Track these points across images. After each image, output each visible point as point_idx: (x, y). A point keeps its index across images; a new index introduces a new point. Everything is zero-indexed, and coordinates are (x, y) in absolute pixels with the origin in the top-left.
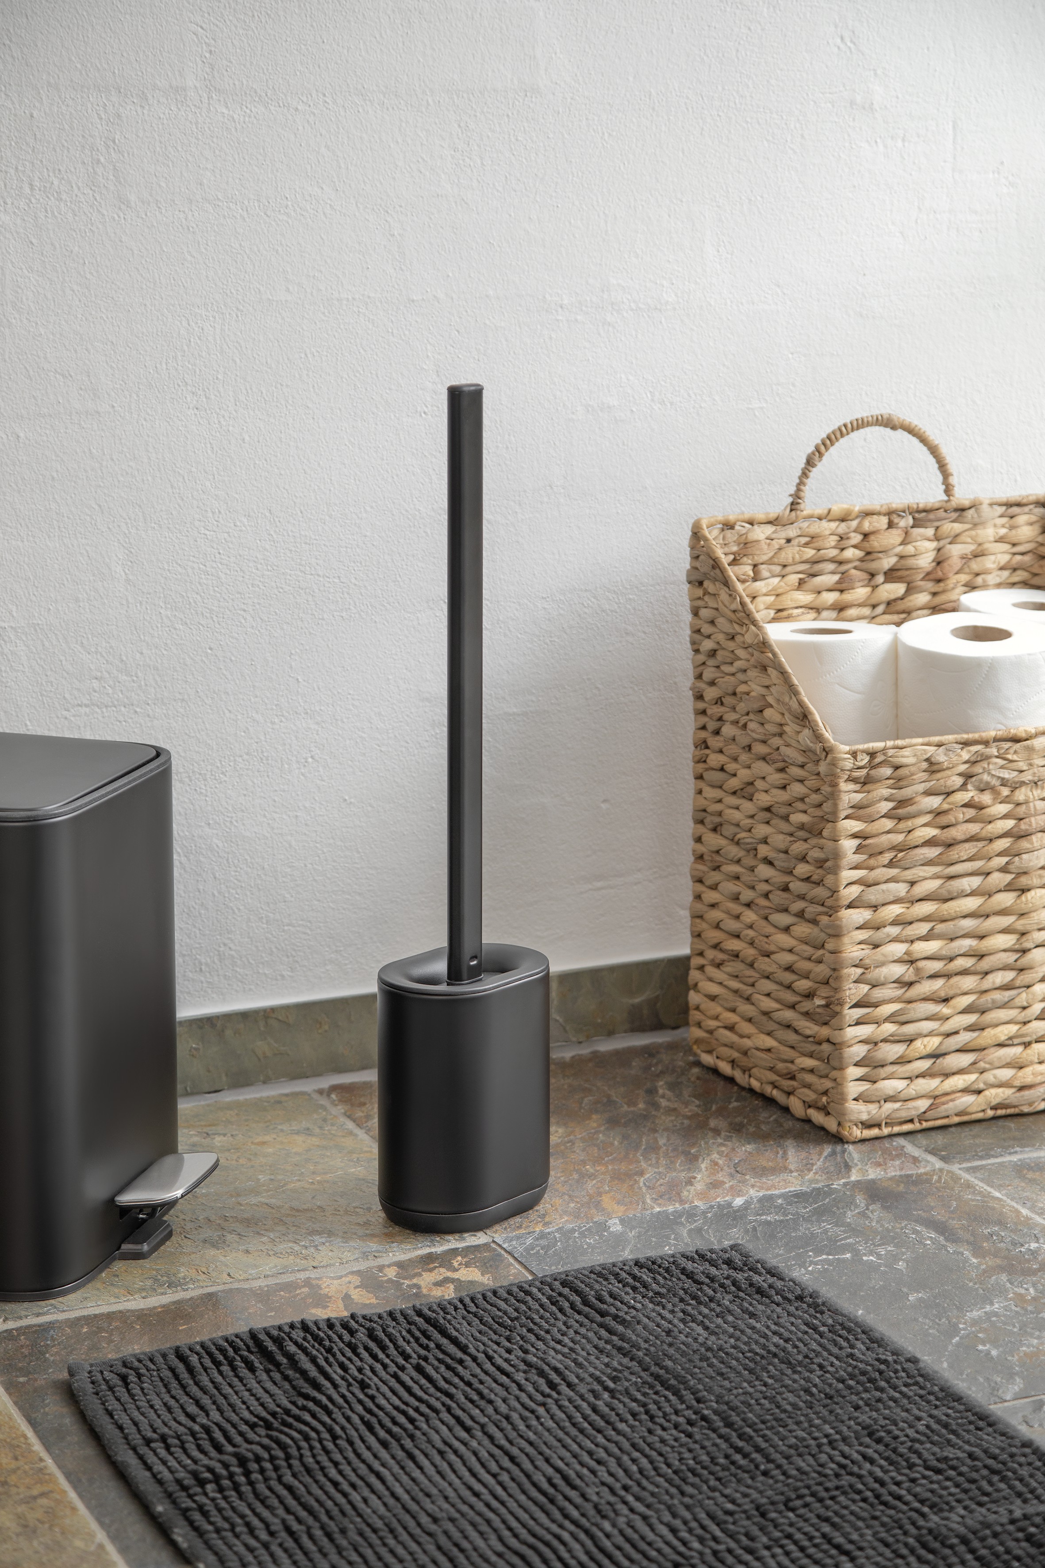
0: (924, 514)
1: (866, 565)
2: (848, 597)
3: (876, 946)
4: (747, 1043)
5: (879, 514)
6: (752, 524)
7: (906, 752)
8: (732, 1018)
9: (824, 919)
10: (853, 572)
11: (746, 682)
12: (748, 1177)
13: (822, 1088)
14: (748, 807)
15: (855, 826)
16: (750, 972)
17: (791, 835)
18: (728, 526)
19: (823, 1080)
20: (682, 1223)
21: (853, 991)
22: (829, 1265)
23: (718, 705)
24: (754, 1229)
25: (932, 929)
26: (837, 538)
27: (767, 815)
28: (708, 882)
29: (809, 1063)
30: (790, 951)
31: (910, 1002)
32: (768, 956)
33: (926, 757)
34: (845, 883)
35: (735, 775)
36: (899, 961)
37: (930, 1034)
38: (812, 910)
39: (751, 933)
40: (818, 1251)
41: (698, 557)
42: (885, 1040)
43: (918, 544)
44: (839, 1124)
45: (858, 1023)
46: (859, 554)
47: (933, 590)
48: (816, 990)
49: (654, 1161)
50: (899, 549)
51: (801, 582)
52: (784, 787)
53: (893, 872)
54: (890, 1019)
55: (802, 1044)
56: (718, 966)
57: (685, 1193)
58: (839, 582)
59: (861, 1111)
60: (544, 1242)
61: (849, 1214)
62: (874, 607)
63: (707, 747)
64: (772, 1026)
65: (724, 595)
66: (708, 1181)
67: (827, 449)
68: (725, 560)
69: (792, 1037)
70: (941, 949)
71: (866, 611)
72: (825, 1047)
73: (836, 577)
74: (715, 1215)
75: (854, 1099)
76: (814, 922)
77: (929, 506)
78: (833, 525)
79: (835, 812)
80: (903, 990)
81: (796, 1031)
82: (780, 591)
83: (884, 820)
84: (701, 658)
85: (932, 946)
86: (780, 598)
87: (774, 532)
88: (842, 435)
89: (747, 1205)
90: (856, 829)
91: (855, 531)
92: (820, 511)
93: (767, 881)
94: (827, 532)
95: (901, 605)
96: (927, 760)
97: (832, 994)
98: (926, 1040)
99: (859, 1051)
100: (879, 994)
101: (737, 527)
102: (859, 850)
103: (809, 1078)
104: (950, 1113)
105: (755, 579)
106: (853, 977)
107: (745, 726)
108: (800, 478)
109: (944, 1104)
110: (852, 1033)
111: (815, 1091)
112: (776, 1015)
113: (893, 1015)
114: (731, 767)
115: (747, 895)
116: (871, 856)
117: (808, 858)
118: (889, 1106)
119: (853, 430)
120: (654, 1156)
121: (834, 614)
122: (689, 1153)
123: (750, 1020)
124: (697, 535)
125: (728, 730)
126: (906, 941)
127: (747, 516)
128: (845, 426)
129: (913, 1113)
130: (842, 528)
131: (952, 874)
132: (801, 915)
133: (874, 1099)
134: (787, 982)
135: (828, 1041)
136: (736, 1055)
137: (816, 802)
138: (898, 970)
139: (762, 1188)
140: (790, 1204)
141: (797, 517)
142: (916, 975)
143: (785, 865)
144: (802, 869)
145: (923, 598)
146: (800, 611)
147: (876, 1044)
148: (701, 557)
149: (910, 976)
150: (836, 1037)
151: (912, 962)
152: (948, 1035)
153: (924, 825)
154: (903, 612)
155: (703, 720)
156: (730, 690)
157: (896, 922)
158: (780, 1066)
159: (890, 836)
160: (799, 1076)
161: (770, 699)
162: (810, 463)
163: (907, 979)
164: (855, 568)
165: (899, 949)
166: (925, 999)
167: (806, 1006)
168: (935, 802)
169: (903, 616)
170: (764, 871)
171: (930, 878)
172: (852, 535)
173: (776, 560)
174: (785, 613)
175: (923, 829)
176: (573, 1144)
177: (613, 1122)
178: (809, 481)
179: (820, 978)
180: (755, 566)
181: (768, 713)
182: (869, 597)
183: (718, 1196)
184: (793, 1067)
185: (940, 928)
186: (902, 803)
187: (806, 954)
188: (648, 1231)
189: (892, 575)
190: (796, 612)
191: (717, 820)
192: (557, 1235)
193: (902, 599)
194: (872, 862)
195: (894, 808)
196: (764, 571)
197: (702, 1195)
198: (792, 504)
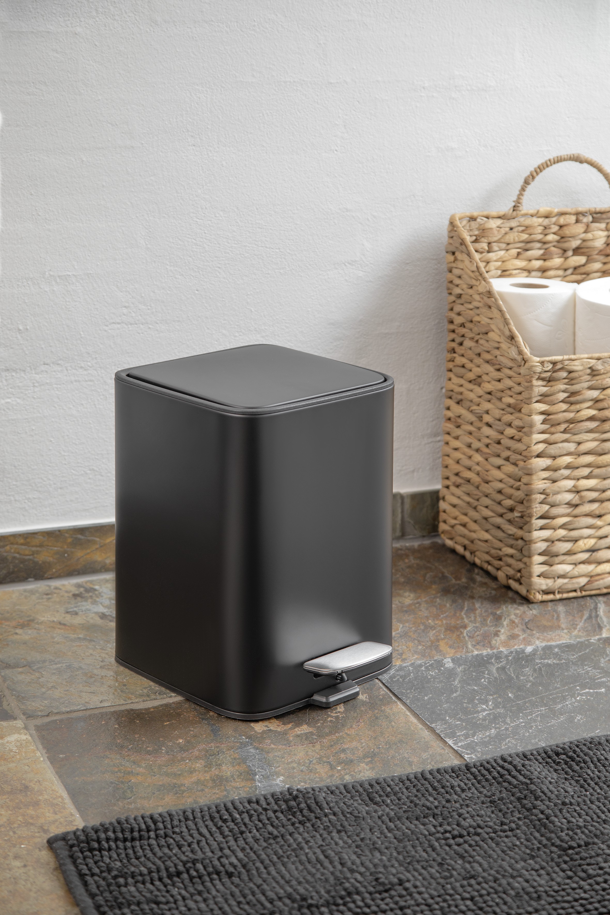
0: (599, 215)
1: (560, 245)
2: (548, 264)
3: (554, 481)
4: (474, 535)
5: (570, 214)
6: (487, 218)
7: (576, 363)
8: (465, 519)
9: (521, 464)
10: (553, 249)
11: (478, 315)
12: (534, 632)
13: (518, 568)
14: (479, 391)
15: (542, 407)
16: (476, 492)
17: (503, 410)
18: (473, 219)
19: (519, 563)
20: (492, 663)
21: (539, 509)
22: (591, 696)
23: (462, 328)
24: (540, 669)
25: (591, 472)
26: (542, 228)
27: (489, 396)
28: (454, 435)
29: (510, 551)
30: (501, 481)
31: (576, 516)
32: (487, 483)
33: (589, 366)
34: (535, 442)
35: (471, 371)
36: (569, 491)
37: (589, 537)
38: (514, 457)
39: (478, 468)
40: (583, 686)
41: (452, 237)
42: (559, 540)
43: (595, 233)
44: (528, 591)
45: (541, 528)
46: (556, 238)
47: (604, 261)
48: (515, 507)
49: (473, 619)
50: (583, 236)
51: (519, 254)
52: (499, 381)
53: (566, 436)
54: (563, 527)
55: (507, 539)
56: (458, 486)
57: (494, 642)
58: (543, 255)
59: (543, 583)
60: (402, 673)
61: (602, 660)
62: (566, 270)
63: (455, 352)
64: (488, 526)
65: (467, 262)
66: (509, 634)
67: (537, 174)
68: (468, 239)
69: (500, 534)
70: (597, 484)
71: (561, 273)
72: (520, 542)
73: (541, 252)
74: (514, 658)
75: (539, 576)
76: (515, 464)
77: (603, 210)
78: (540, 220)
79: (530, 398)
80: (571, 509)
81: (503, 531)
82: (505, 259)
83: (561, 404)
84: (452, 298)
85: (591, 483)
86: (505, 263)
87: (502, 223)
88: (548, 166)
89: (534, 652)
90: (543, 409)
91: (554, 224)
92: (532, 211)
93: (488, 437)
94: (536, 224)
95: (583, 270)
96: (590, 368)
97: (525, 510)
98: (586, 541)
99: (542, 546)
100: (555, 511)
101: (478, 220)
102: (544, 422)
103: (510, 561)
104: (600, 586)
105: (489, 252)
106: (539, 500)
107: (477, 341)
108: (520, 191)
109: (597, 581)
110: (537, 534)
111: (514, 569)
112: (491, 520)
113: (564, 524)
114: (469, 365)
115: (476, 444)
116: (552, 426)
117: (512, 425)
118: (561, 581)
119: (554, 163)
120: (472, 615)
121: (539, 274)
122: (496, 614)
123: (475, 522)
124: (452, 224)
125: (468, 343)
126: (574, 479)
127: (485, 213)
128: (550, 160)
129: (576, 586)
130: (546, 222)
131: (605, 439)
132: (507, 459)
133: (550, 576)
134: (498, 500)
135: (522, 539)
136: (467, 542)
137: (518, 392)
138: (568, 497)
139: (544, 640)
140: (563, 652)
141: (517, 215)
142: (580, 500)
143: (499, 428)
144: (510, 432)
145: (597, 266)
146: (517, 271)
147: (553, 542)
148: (455, 238)
149: (576, 500)
150: (526, 536)
151: (578, 492)
152: (601, 538)
153: (588, 408)
154: (584, 274)
155: (453, 336)
156: (469, 319)
157: (568, 467)
158: (493, 551)
159: (565, 414)
160: (504, 559)
161: (493, 327)
162: (527, 182)
163: (574, 502)
164: (554, 246)
165: (569, 484)
166: (587, 515)
167: (510, 516)
168: (595, 394)
169: (584, 276)
170: (487, 431)
171: (591, 440)
172: (553, 226)
173: (503, 240)
174: (507, 273)
175: (587, 410)
176: (420, 605)
177: (446, 591)
178: (525, 193)
179: (518, 500)
180: (489, 243)
181: (491, 335)
182: (562, 265)
183: (515, 645)
184: (501, 553)
185: (597, 471)
186: (573, 394)
187: (510, 484)
188: (470, 668)
189: (577, 251)
190: (515, 272)
191: (460, 397)
192: (411, 668)
193: (584, 265)
194: (553, 430)
195: (568, 397)
196: (495, 246)
197: (505, 644)
198: (514, 207)
